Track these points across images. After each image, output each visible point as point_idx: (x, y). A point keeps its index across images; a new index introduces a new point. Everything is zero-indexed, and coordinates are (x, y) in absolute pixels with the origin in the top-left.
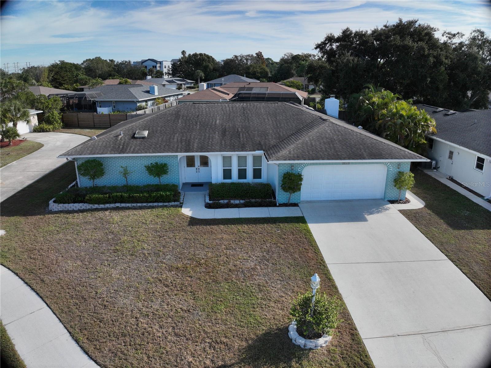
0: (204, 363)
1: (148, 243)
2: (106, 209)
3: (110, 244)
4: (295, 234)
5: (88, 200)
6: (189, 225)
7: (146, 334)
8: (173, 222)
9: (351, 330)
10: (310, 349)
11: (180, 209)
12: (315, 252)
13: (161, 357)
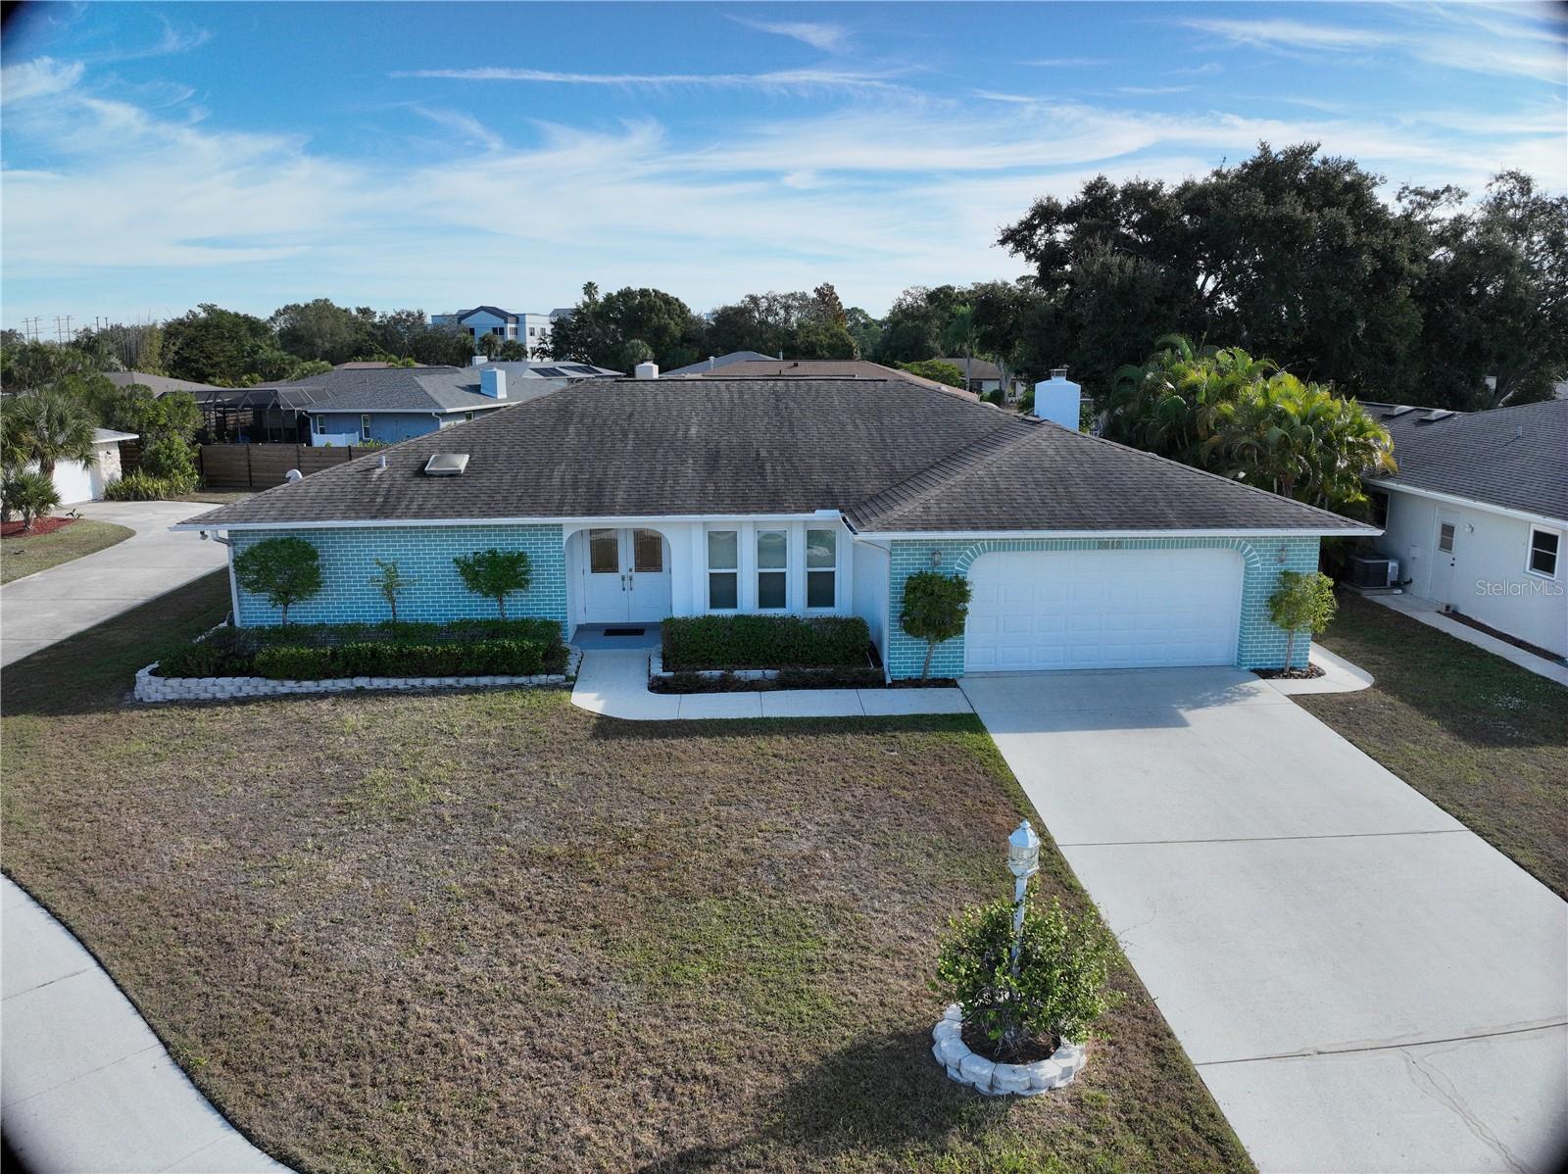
0: (635, 1142)
1: (454, 786)
2: (323, 696)
3: (327, 790)
4: (947, 760)
5: (263, 664)
6: (595, 736)
7: (431, 1052)
8: (542, 727)
9: (1153, 1038)
10: (1013, 1097)
11: (565, 694)
12: (1017, 812)
13: (481, 1120)
